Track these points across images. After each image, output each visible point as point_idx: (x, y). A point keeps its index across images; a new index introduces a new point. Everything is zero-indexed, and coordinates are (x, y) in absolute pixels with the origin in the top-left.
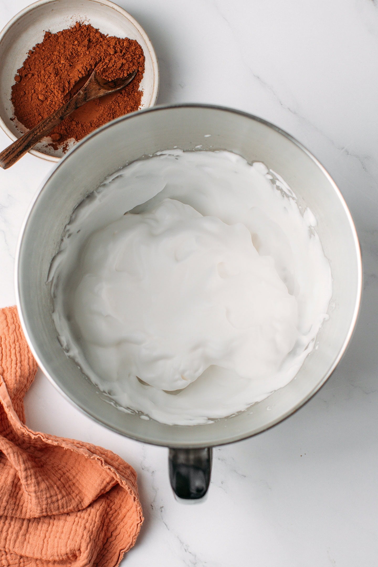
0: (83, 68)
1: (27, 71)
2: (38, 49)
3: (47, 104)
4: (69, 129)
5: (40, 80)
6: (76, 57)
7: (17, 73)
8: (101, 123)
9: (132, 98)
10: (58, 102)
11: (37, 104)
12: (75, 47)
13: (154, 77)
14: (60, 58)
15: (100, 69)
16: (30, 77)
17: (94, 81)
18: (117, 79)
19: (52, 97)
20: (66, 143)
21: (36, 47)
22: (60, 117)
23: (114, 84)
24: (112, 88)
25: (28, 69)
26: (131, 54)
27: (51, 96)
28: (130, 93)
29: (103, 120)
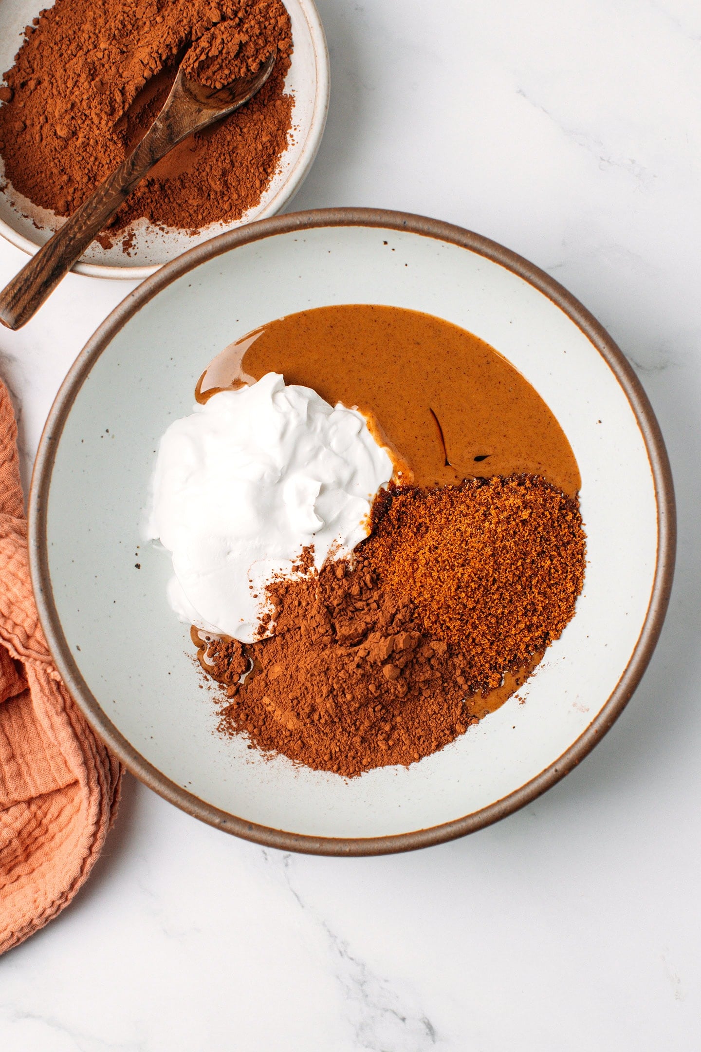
0: (153, 55)
1: (25, 74)
2: (45, 22)
3: (78, 146)
4: (132, 199)
5: (55, 92)
6: (133, 31)
7: (4, 80)
8: (205, 179)
9: (271, 113)
10: (101, 139)
11: (56, 149)
12: (129, 8)
13: (316, 61)
14: (97, 37)
15: (192, 66)
16: (32, 88)
17: (182, 93)
18: (234, 80)
19: (87, 128)
20: (129, 232)
21: (40, 17)
22: (120, 189)
23: (230, 94)
24: (227, 103)
25: (27, 70)
26: (256, 18)
27: (85, 126)
28: (266, 102)
29: (208, 171)
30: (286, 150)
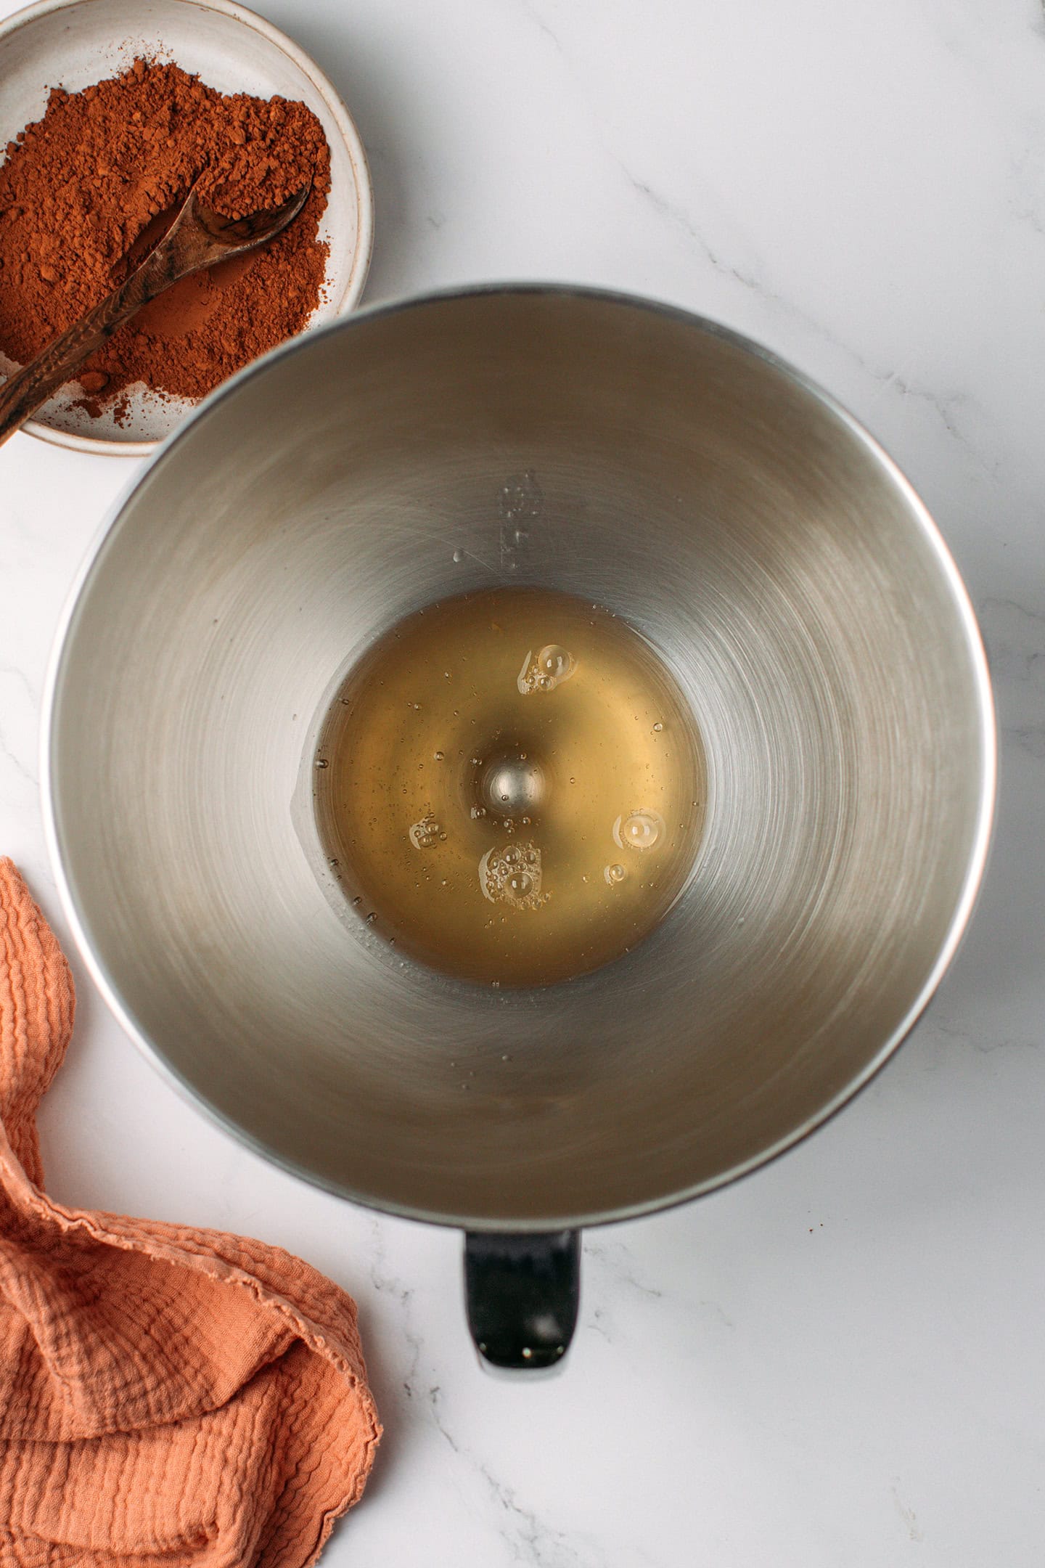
0: (161, 186)
1: (6, 201)
2: (32, 138)
3: (66, 292)
4: (128, 358)
5: (41, 225)
6: (138, 156)
8: (218, 339)
9: (300, 263)
10: (94, 284)
11: (38, 294)
12: (136, 128)
13: (358, 205)
14: (95, 161)
15: (207, 189)
16: (13, 218)
17: (191, 221)
18: (255, 212)
19: (78, 271)
20: (122, 397)
21: (26, 132)
22: (102, 327)
23: (250, 228)
24: (243, 239)
25: (8, 197)
26: (290, 141)
27: (75, 268)
28: (294, 250)
29: (222, 329)
30: (317, 309)
